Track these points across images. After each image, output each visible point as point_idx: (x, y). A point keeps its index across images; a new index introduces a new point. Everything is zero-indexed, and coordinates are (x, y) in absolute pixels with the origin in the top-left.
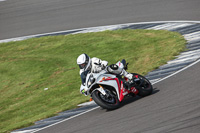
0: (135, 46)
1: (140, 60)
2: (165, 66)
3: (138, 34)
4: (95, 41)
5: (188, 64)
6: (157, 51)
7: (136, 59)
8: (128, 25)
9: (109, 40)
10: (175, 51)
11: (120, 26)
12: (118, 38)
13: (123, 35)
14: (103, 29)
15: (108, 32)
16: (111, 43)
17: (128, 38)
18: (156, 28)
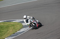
0: (8, 27)
1: (9, 31)
2: (17, 32)
3: (8, 23)
5: (23, 32)
6: (14, 28)
7: (8, 31)
8: (5, 21)
10: (19, 28)
11: (3, 21)
12: (2, 25)
13: (4, 24)
17: (5, 25)
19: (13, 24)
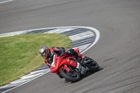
0: (36, 46)
3: (37, 37)
4: (7, 43)
7: (37, 54)
8: (30, 30)
9: (17, 42)
11: (24, 32)
12: (24, 40)
13: (27, 38)
14: (12, 34)
15: (16, 36)
16: (19, 44)
17: (31, 40)
18: (50, 32)
19: (48, 37)
